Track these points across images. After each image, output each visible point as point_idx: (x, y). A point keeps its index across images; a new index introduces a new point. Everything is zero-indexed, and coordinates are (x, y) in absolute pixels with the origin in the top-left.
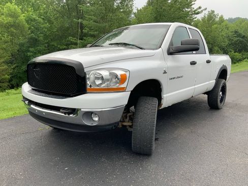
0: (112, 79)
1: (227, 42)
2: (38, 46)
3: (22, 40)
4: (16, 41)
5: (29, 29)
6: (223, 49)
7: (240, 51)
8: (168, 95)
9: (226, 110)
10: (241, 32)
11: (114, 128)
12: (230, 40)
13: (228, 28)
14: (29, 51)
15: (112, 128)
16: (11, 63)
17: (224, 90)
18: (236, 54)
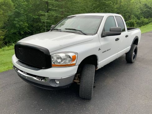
0: (67, 58)
1: (140, 11)
2: (20, 17)
3: (10, 13)
4: (6, 14)
5: (14, 5)
6: (137, 16)
7: (147, 18)
8: (101, 62)
9: (137, 63)
10: (149, 5)
11: (69, 87)
12: (142, 10)
13: (140, 2)
14: (15, 20)
15: (68, 87)
16: (4, 28)
17: (136, 51)
18: (145, 19)
